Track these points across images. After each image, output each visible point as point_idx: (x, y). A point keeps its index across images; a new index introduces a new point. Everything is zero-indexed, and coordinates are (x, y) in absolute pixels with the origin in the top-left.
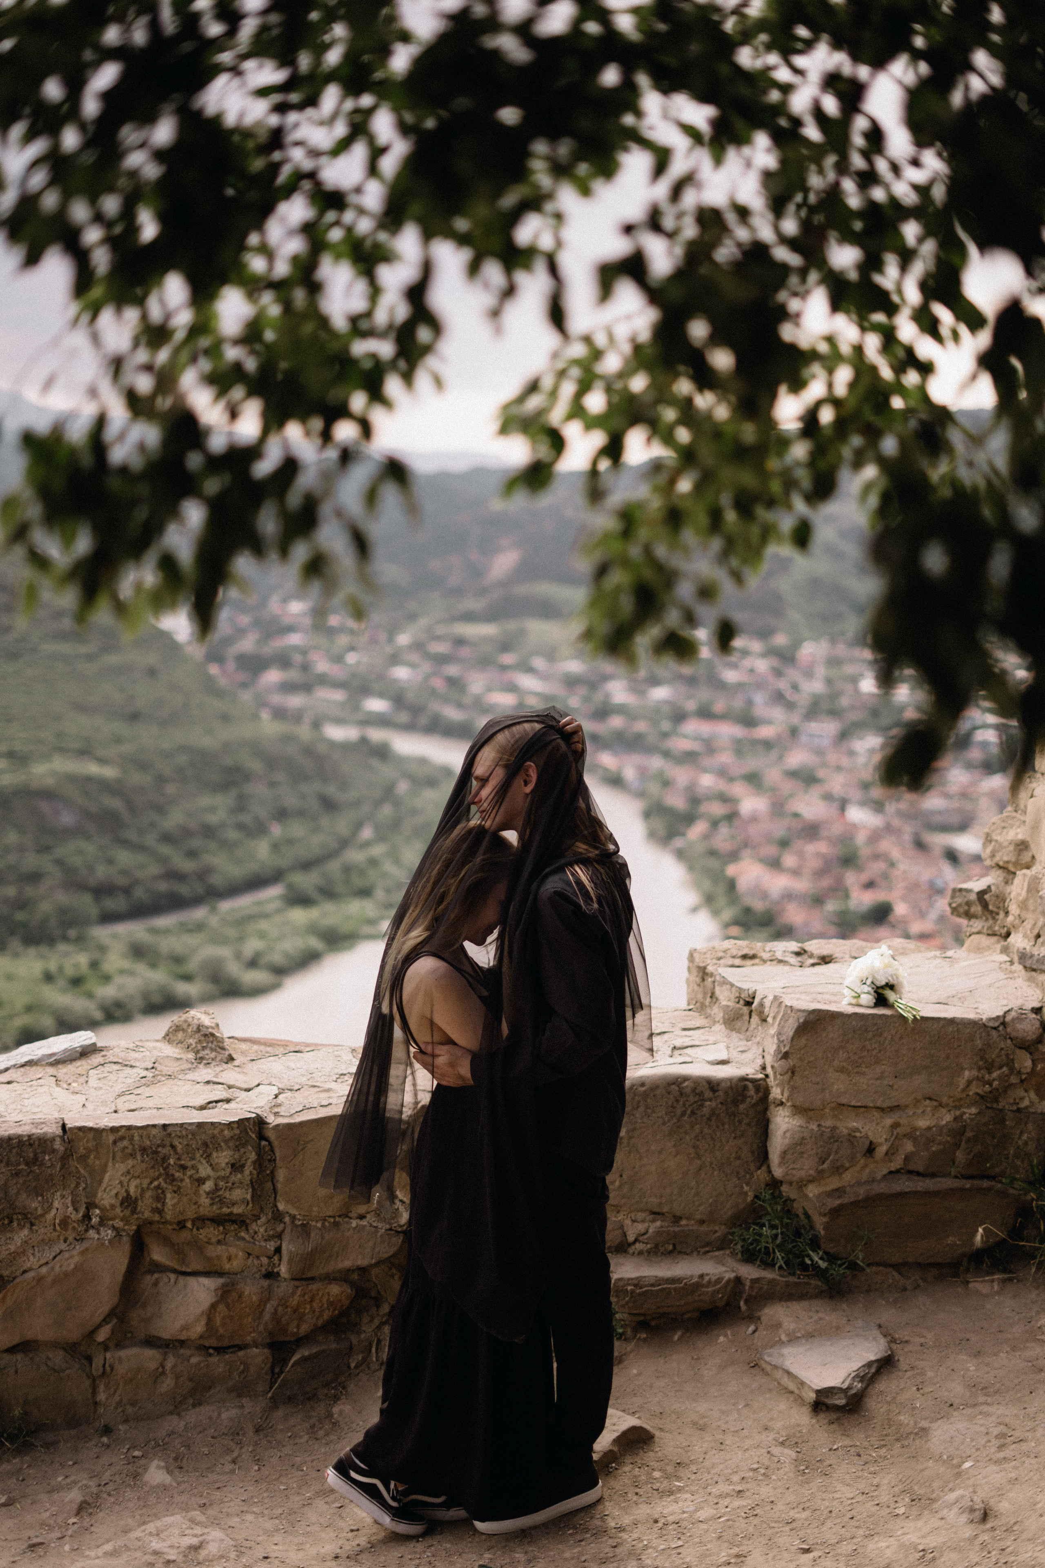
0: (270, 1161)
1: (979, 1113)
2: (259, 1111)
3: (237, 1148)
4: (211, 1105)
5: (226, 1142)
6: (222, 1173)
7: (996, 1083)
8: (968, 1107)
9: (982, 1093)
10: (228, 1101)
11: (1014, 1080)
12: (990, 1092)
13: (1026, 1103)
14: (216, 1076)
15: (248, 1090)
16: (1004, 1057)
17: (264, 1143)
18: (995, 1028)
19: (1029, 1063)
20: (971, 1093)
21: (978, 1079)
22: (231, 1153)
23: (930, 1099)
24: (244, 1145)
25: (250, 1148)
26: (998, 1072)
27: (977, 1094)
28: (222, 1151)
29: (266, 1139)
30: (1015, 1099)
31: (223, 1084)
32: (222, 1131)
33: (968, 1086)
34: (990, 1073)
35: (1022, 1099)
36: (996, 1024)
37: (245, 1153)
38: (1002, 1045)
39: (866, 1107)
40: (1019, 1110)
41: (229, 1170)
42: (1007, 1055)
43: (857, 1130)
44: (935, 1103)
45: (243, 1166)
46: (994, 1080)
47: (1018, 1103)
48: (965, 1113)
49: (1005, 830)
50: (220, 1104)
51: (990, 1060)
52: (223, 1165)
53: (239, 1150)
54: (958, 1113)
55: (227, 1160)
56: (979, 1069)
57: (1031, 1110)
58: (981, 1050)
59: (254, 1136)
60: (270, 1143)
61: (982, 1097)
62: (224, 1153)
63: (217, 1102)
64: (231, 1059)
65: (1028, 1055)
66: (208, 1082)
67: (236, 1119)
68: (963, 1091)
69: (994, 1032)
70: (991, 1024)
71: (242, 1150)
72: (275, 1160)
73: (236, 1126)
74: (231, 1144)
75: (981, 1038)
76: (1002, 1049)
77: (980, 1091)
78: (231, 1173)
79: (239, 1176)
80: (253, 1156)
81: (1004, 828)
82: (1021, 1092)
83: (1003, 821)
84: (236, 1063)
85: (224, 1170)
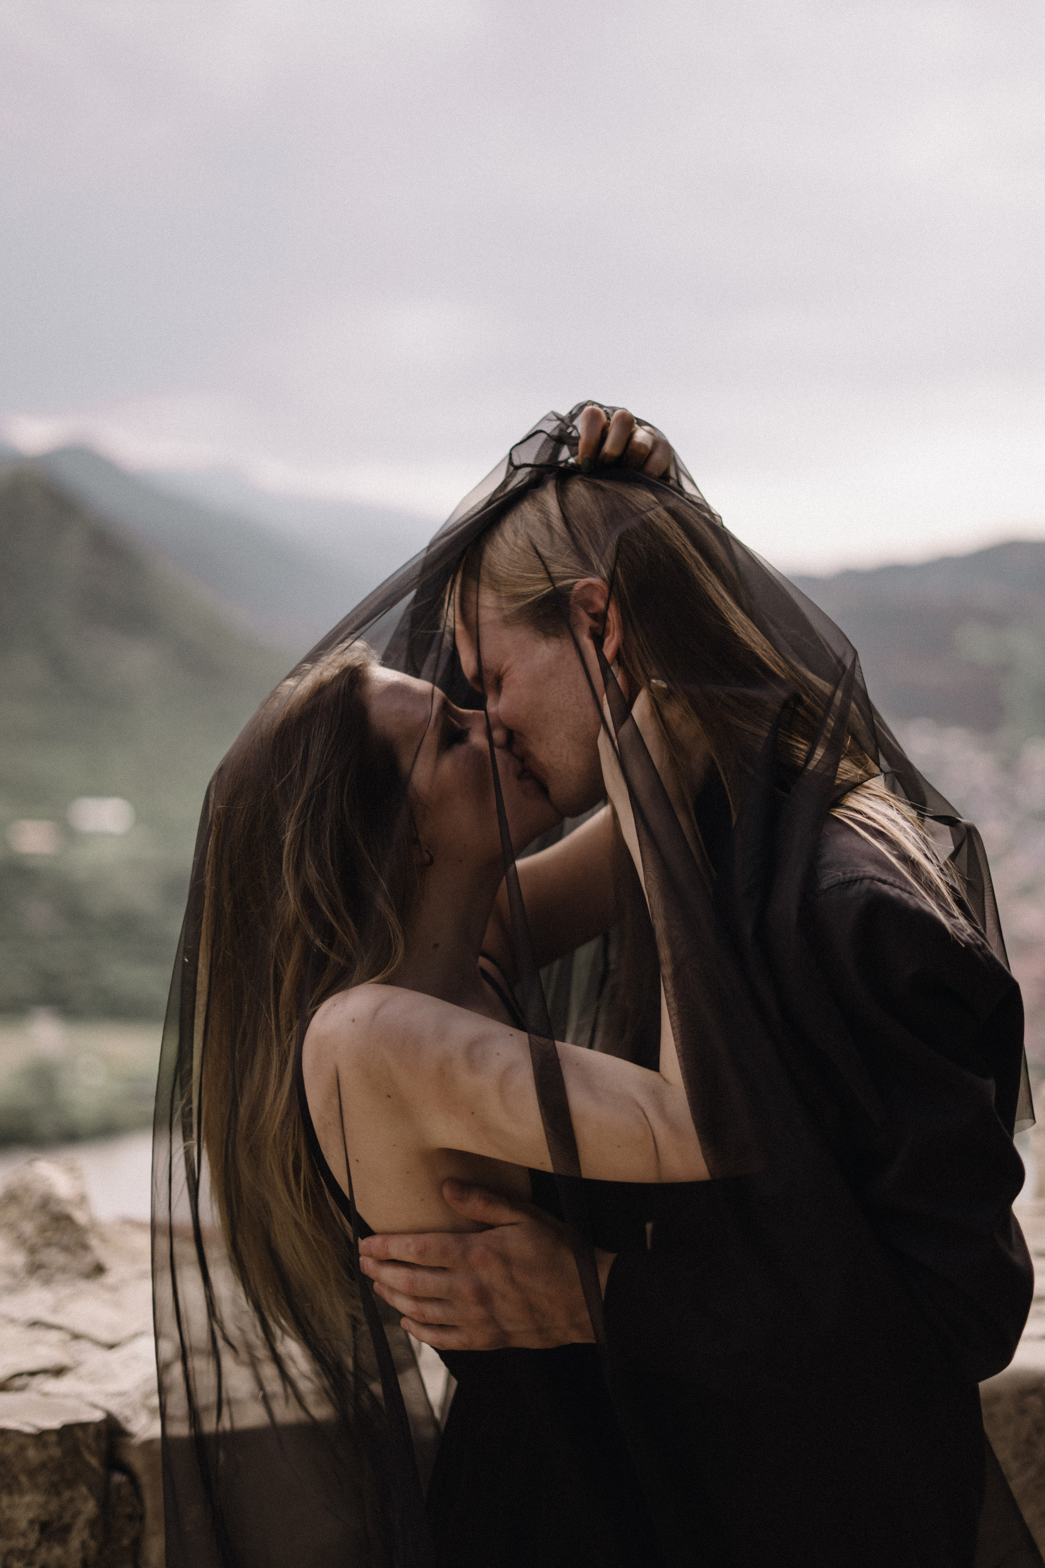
0: (130, 1517)
2: (114, 1407)
3: (54, 1489)
4: (18, 1382)
5: (31, 1473)
6: (20, 1543)
10: (59, 1372)
14: (55, 1310)
15: (111, 1346)
17: (118, 1478)
22: (40, 1499)
24: (70, 1484)
25: (84, 1490)
28: (22, 1492)
29: (126, 1470)
31: (59, 1328)
32: (22, 1448)
37: (72, 1500)
41: (34, 1536)
45: (67, 1529)
50: (36, 1381)
52: (23, 1524)
53: (58, 1494)
55: (31, 1515)
59: (94, 1462)
60: (133, 1479)
62: (27, 1498)
63: (33, 1374)
64: (99, 1270)
66: (35, 1324)
67: (54, 1423)
71: (67, 1494)
72: (142, 1518)
73: (53, 1438)
74: (41, 1479)
78: (39, 1544)
79: (58, 1551)
80: (90, 1508)
84: (110, 1279)
85: (24, 1535)
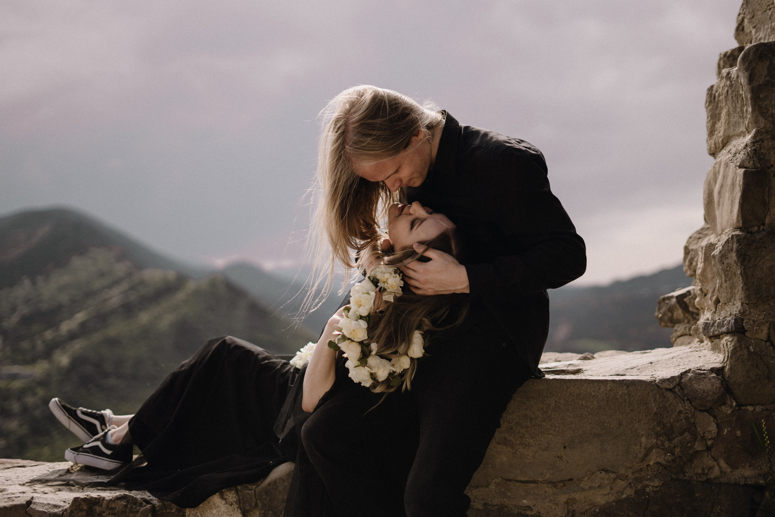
1: (663, 485)
7: (677, 450)
8: (650, 480)
9: (664, 463)
11: (698, 446)
12: (673, 461)
13: (716, 472)
16: (684, 421)
18: (670, 390)
19: (713, 428)
20: (651, 463)
21: (657, 446)
23: (607, 471)
26: (679, 438)
27: (658, 463)
30: (703, 469)
33: (646, 455)
34: (670, 440)
35: (711, 468)
36: (671, 386)
38: (680, 407)
39: (534, 482)
40: (708, 481)
42: (687, 418)
43: (529, 508)
44: (612, 476)
46: (675, 447)
47: (707, 474)
48: (647, 486)
49: (700, 240)
51: (669, 425)
54: (639, 486)
56: (658, 435)
57: (722, 480)
58: (656, 413)
61: (665, 467)
65: (712, 419)
68: (643, 460)
69: (669, 395)
70: (665, 385)
75: (655, 400)
76: (680, 412)
77: (661, 460)
81: (699, 238)
82: (708, 461)
83: (699, 233)
